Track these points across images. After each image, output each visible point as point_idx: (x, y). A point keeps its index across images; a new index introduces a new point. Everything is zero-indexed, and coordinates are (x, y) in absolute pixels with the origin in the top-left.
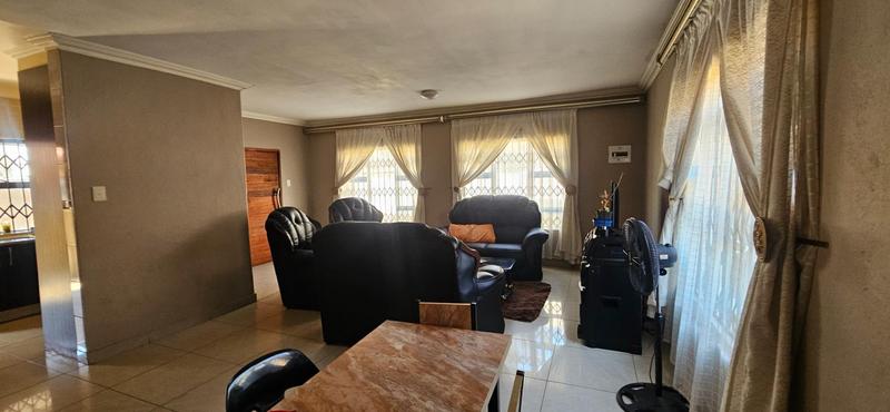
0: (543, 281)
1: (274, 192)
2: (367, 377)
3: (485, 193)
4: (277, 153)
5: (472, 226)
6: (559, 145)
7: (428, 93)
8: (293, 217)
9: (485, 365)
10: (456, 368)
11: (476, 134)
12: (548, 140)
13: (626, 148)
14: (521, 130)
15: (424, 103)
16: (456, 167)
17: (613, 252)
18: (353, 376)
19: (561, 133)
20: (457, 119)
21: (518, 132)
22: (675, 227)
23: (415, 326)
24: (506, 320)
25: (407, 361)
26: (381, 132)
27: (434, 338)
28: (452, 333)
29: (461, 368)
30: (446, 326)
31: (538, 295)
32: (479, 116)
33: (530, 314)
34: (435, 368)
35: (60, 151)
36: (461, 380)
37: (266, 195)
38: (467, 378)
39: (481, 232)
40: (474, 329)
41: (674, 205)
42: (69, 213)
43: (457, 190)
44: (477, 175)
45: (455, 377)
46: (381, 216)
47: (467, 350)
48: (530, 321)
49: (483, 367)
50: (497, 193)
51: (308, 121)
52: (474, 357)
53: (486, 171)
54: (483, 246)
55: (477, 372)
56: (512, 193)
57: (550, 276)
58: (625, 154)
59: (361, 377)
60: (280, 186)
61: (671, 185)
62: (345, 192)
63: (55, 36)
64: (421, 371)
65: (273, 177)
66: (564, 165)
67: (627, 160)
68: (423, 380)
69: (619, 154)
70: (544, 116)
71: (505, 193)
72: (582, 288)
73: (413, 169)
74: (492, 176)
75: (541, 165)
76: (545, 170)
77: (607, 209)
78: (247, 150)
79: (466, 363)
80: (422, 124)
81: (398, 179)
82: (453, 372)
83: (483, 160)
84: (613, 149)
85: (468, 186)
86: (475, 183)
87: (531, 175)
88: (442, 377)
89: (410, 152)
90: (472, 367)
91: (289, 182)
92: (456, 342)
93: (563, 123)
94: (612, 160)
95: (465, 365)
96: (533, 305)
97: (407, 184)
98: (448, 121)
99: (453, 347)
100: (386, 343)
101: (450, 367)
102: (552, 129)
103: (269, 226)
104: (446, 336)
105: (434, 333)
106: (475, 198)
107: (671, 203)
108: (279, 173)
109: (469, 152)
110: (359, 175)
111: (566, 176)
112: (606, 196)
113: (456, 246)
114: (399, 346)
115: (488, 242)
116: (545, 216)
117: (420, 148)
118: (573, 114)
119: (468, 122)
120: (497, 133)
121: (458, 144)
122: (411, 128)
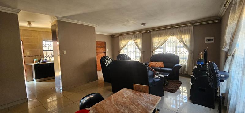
0: (180, 80)
1: (104, 52)
2: (115, 103)
3: (161, 53)
4: (105, 42)
5: (157, 63)
6: (187, 38)
7: (143, 24)
8: (107, 59)
9: (150, 105)
10: (141, 105)
11: (158, 35)
12: (183, 36)
13: (213, 38)
15: (142, 27)
16: (152, 45)
17: (203, 73)
18: (111, 102)
19: (187, 34)
20: (153, 31)
21: (173, 34)
22: (230, 65)
23: (132, 90)
24: (165, 91)
25: (127, 100)
26: (131, 36)
27: (137, 95)
28: (142, 94)
29: (142, 105)
30: (141, 91)
31: (177, 85)
32: (160, 30)
33: (174, 90)
34: (134, 104)
35: (58, 43)
36: (141, 108)
37: (102, 53)
38: (143, 108)
39: (159, 64)
40: (149, 93)
41: (230, 57)
42: (59, 57)
43: (152, 52)
44: (158, 48)
45: (140, 107)
46: (130, 59)
47: (146, 100)
48: (173, 93)
49: (149, 106)
50: (165, 53)
51: (113, 34)
52: (147, 102)
53: (162, 46)
54: (160, 68)
55: (147, 107)
56: (170, 53)
57: (182, 79)
58: (212, 40)
59: (113, 103)
60: (105, 51)
61: (228, 50)
62: (122, 52)
63: (57, 17)
64: (130, 104)
65: (104, 48)
66: (188, 44)
67: (213, 42)
68: (130, 107)
69: (209, 40)
70: (181, 28)
71: (168, 53)
72: (191, 84)
73: (140, 46)
74: (163, 48)
75: (180, 44)
76: (181, 45)
77: (202, 58)
78: (97, 42)
79: (144, 104)
80: (142, 33)
81: (135, 49)
82: (139, 106)
83: (161, 43)
84: (206, 38)
85: (156, 51)
86: (158, 50)
87: (177, 47)
88: (136, 107)
89: (139, 41)
90: (146, 105)
91: (108, 50)
92: (143, 97)
93: (188, 31)
94: (206, 42)
95: (143, 104)
96: (175, 88)
97: (138, 50)
98: (150, 32)
99: (141, 98)
100: (123, 94)
101: (139, 104)
102: (184, 33)
103: (101, 61)
104: (140, 94)
105: (137, 93)
106: (157, 54)
107: (228, 56)
108: (105, 48)
109: (156, 41)
110: (125, 48)
111: (189, 47)
112: (202, 54)
113: (147, 68)
114: (126, 96)
115: (161, 67)
116: (181, 60)
117: (142, 40)
118: (192, 27)
119: (156, 32)
120: (165, 35)
121: (153, 38)
122: (139, 34)
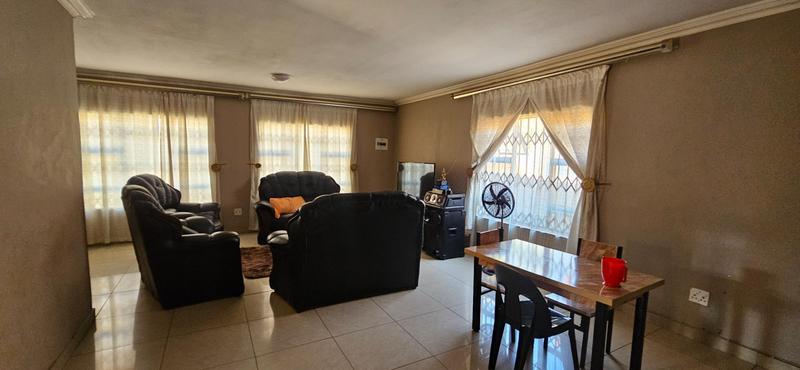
13: (385, 141)
16: (256, 145)
19: (346, 125)
43: (258, 166)
58: (384, 144)
67: (385, 148)
69: (382, 144)
77: (445, 179)
84: (378, 140)
93: (348, 117)
94: (377, 147)
98: (248, 99)
102: (340, 121)
112: (445, 171)
118: (355, 112)
121: (261, 123)
122: (200, 99)
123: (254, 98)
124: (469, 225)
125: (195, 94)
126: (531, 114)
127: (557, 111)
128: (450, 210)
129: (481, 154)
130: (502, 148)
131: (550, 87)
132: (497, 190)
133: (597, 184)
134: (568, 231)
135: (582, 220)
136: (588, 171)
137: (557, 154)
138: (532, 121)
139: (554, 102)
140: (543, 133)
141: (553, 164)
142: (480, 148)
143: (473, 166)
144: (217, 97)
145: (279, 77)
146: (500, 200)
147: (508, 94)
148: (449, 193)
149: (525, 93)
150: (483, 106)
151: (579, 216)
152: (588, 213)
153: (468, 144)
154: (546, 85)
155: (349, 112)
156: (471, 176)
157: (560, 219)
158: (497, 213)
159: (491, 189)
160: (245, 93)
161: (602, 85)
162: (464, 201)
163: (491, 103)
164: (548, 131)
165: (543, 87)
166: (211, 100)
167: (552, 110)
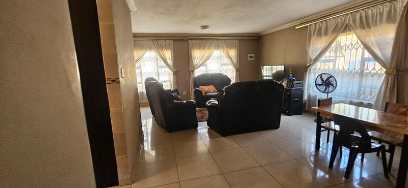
3: (204, 73)
6: (233, 53)
11: (200, 47)
12: (229, 50)
13: (253, 55)
14: (219, 46)
16: (192, 62)
19: (233, 48)
21: (218, 47)
32: (201, 39)
43: (193, 71)
44: (201, 65)
50: (209, 72)
56: (215, 72)
58: (252, 57)
66: (234, 61)
67: (253, 59)
70: (227, 41)
71: (212, 72)
74: (206, 66)
75: (227, 61)
76: (228, 62)
81: (159, 67)
83: (204, 58)
84: (249, 55)
85: (196, 70)
86: (199, 69)
87: (221, 65)
89: (168, 54)
93: (234, 44)
94: (249, 59)
98: (187, 40)
102: (230, 46)
106: (201, 75)
109: (197, 55)
111: (235, 65)
117: (173, 52)
118: (237, 41)
119: (197, 41)
120: (209, 47)
121: (193, 51)
122: (168, 42)
123: (190, 39)
124: (305, 97)
125: (165, 40)
126: (348, 32)
127: (367, 29)
128: (294, 90)
129: (313, 58)
130: (327, 54)
131: (364, 14)
132: (325, 78)
133: (398, 71)
134: (374, 100)
135: (385, 93)
136: (391, 64)
137: (367, 55)
138: (349, 37)
139: (365, 24)
140: (357, 43)
141: (363, 61)
142: (312, 55)
143: (308, 65)
144: (174, 40)
145: (205, 27)
146: (327, 83)
147: (332, 22)
148: (294, 80)
149: (344, 21)
150: (315, 31)
151: (383, 90)
152: (390, 88)
153: (305, 53)
154: (361, 14)
155: (234, 41)
156: (306, 71)
157: (367, 93)
158: (325, 91)
159: (321, 77)
160: (186, 37)
161: (404, 10)
162: (302, 85)
163: (320, 30)
164: (361, 41)
165: (358, 16)
166: (172, 42)
167: (364, 28)
